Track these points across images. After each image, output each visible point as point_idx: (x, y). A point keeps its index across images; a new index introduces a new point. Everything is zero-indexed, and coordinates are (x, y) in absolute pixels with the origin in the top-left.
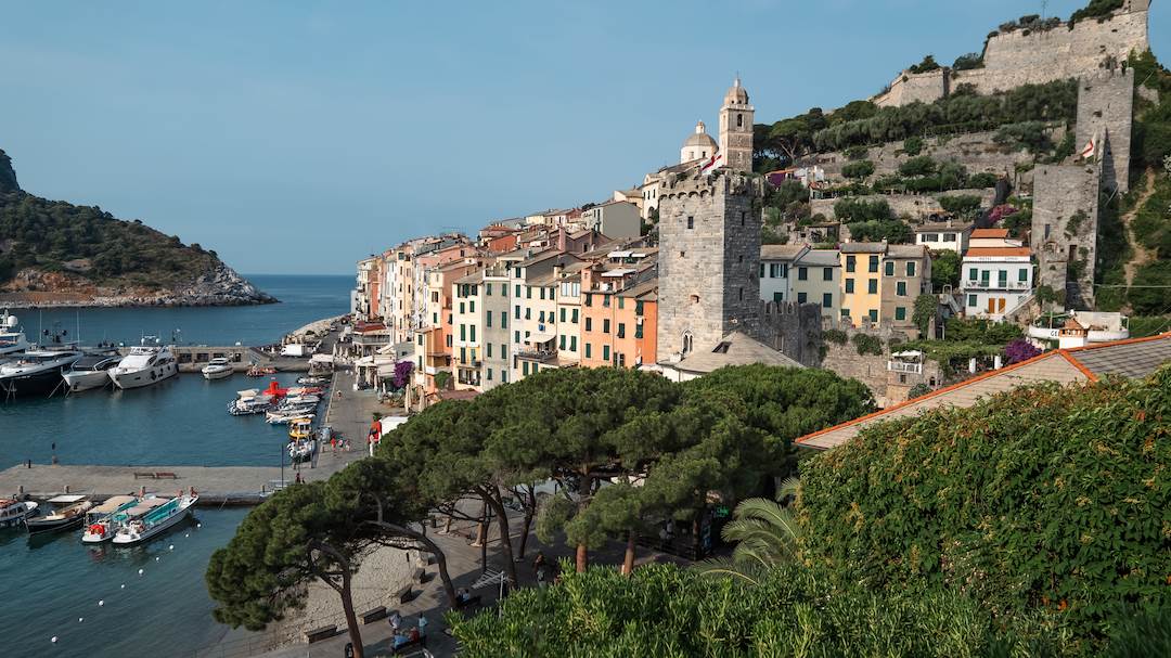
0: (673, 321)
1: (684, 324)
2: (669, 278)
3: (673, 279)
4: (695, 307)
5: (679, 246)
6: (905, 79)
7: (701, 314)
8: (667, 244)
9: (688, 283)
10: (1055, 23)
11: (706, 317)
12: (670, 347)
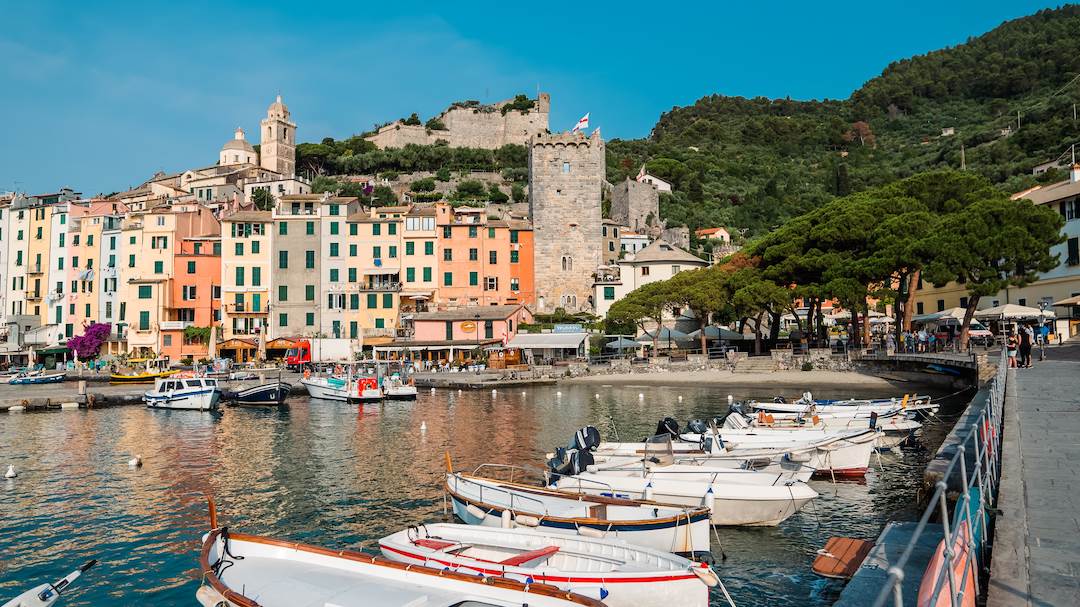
0: (551, 246)
1: (563, 248)
2: (545, 211)
3: (550, 212)
4: (574, 233)
5: (556, 185)
6: (398, 128)
7: (581, 238)
8: (541, 183)
9: (566, 214)
10: (491, 110)
11: (586, 240)
12: (549, 267)
